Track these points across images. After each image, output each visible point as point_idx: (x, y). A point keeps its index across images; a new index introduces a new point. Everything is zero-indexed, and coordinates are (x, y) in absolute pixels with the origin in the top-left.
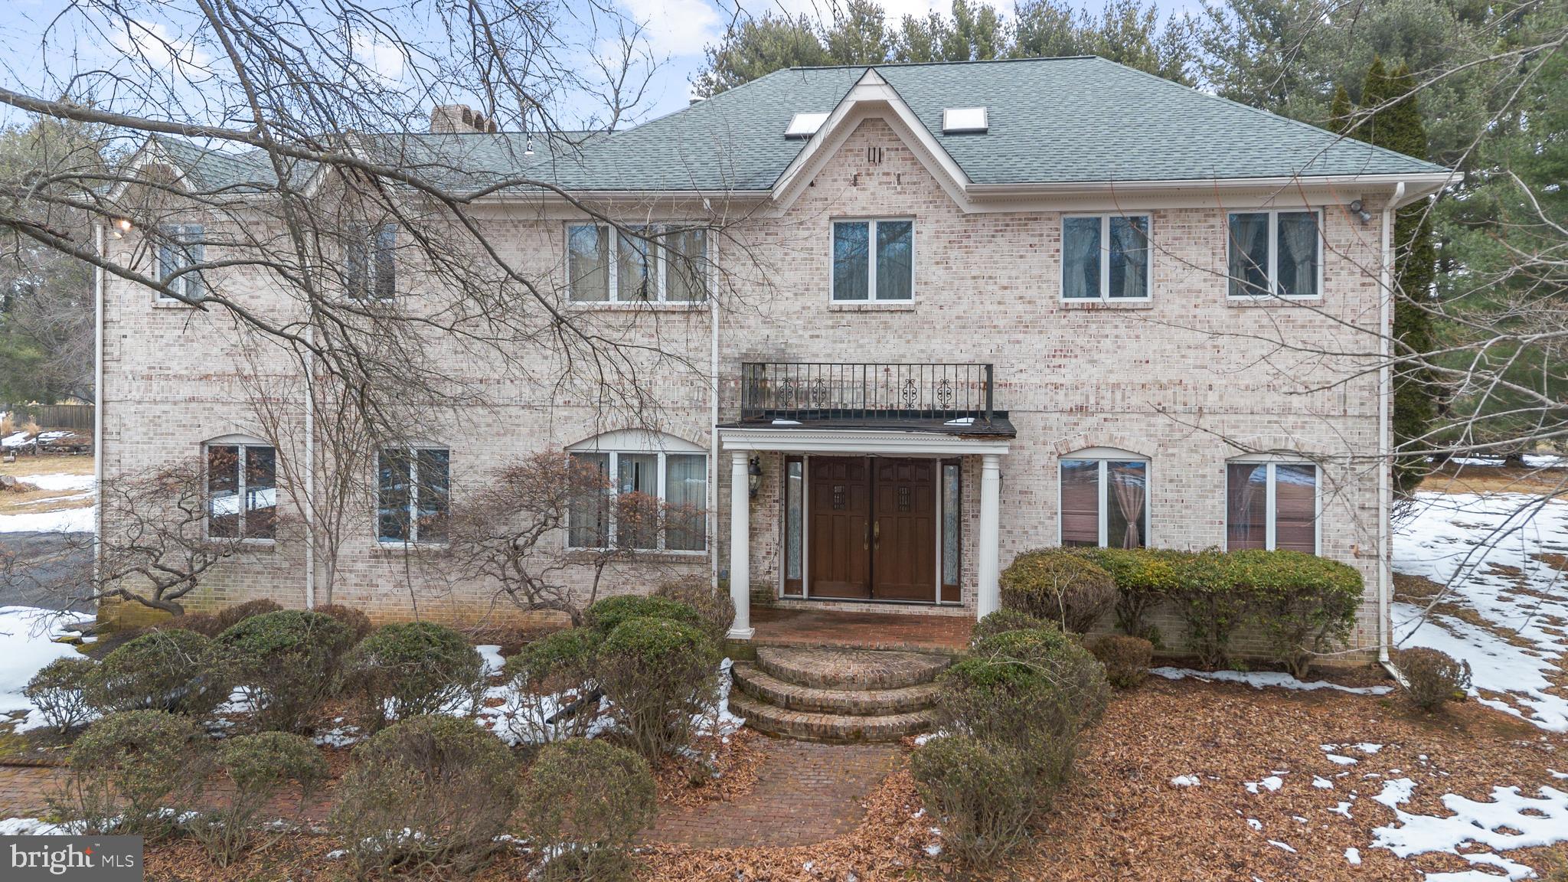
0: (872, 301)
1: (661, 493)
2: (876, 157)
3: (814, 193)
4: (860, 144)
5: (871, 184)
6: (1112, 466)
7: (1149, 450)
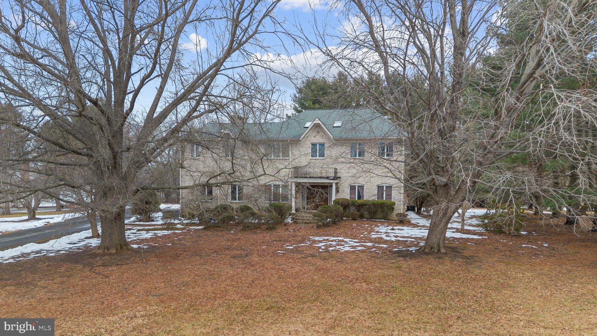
0: (318, 157)
1: (281, 191)
2: (318, 132)
3: (307, 139)
4: (316, 130)
5: (318, 137)
6: (358, 186)
7: (364, 183)
